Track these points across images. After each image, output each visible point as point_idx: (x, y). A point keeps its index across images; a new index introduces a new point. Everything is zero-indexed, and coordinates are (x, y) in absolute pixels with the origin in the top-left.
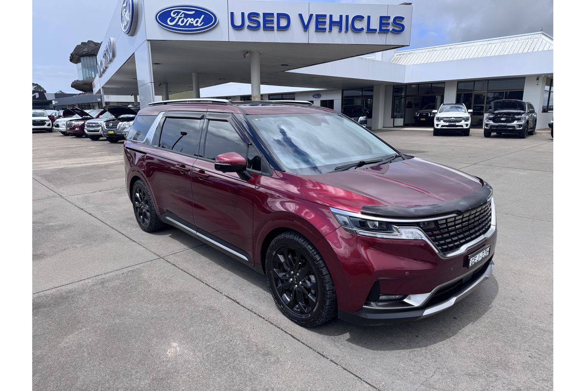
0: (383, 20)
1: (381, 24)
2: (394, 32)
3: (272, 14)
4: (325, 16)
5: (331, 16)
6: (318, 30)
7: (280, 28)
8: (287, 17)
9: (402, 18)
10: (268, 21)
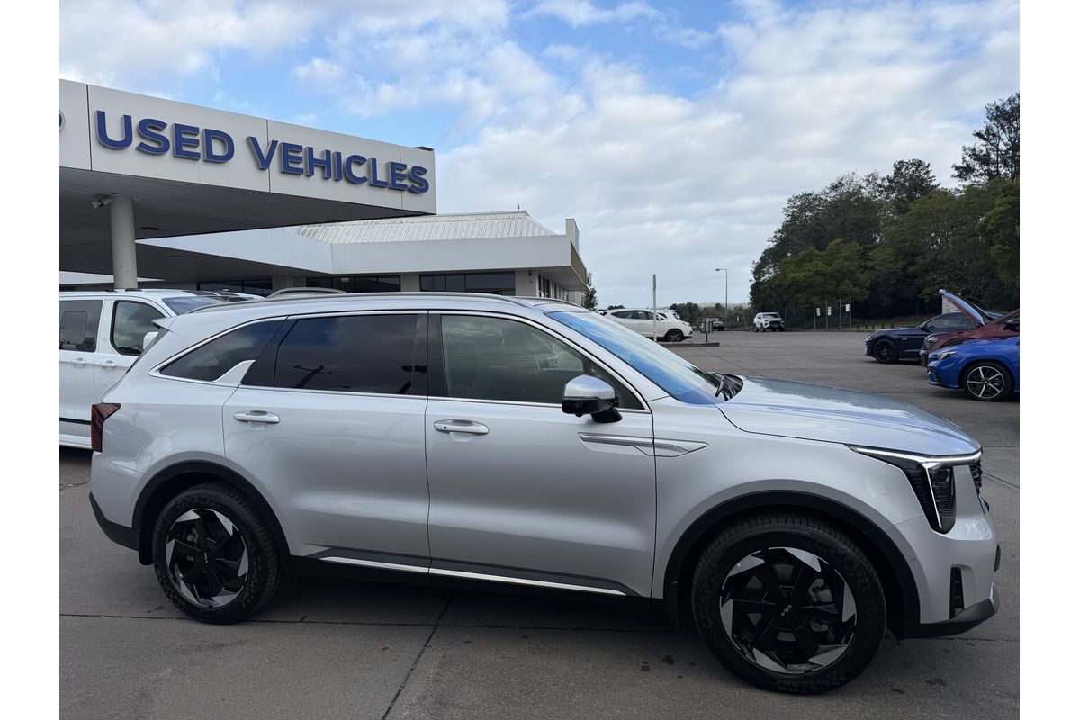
0: (395, 168)
1: (395, 176)
2: (413, 191)
3: (195, 130)
4: (299, 148)
5: (310, 150)
6: (287, 171)
7: (212, 159)
8: (226, 140)
9: (425, 171)
10: (185, 142)
